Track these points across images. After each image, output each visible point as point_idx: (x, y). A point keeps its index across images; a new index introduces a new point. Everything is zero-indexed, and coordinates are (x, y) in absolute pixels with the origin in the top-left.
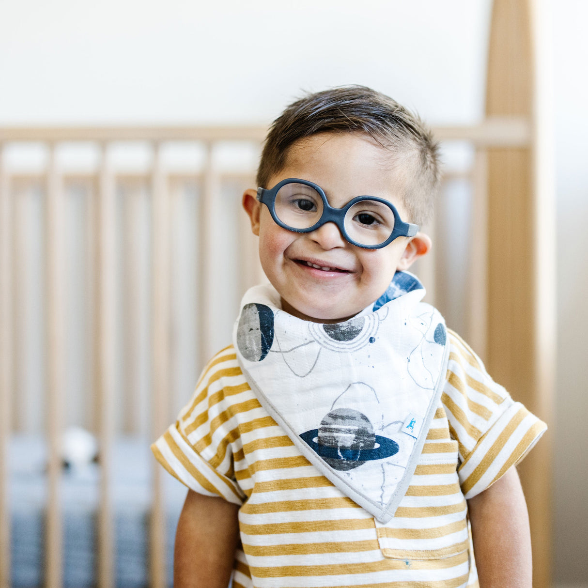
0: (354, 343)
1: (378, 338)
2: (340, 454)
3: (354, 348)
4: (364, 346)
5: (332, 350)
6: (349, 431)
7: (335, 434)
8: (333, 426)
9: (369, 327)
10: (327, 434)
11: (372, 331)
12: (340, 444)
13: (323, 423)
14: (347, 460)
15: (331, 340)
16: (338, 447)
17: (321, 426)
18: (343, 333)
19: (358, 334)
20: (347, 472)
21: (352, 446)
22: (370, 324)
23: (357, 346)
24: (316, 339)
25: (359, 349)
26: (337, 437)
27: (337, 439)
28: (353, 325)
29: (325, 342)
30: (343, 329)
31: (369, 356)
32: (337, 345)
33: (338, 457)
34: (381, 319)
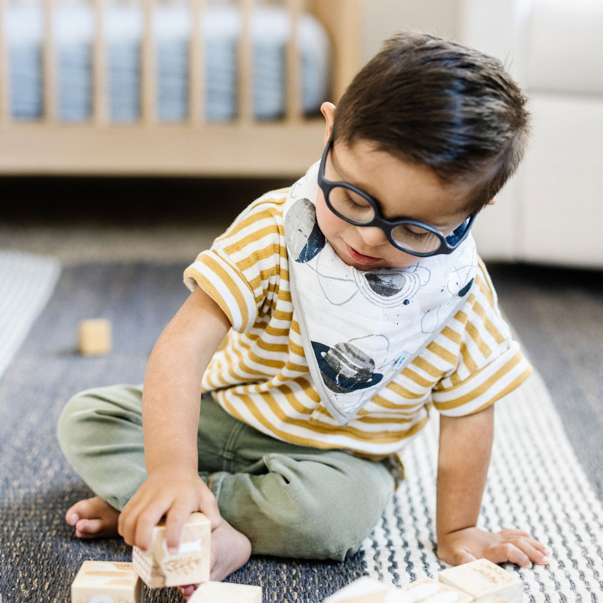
0: (389, 300)
1: (413, 301)
2: (337, 378)
3: (387, 304)
4: (397, 306)
5: (367, 299)
6: (354, 368)
7: (341, 362)
8: (343, 355)
9: (408, 290)
10: (336, 357)
11: (410, 294)
12: (341, 372)
13: (337, 346)
14: (340, 386)
15: (369, 289)
16: (339, 372)
17: (334, 348)
18: (383, 288)
19: (396, 293)
20: (336, 393)
21: (350, 378)
22: (410, 286)
23: (391, 304)
24: (356, 280)
25: (392, 307)
26: (342, 365)
27: (341, 367)
28: (394, 283)
29: (363, 287)
30: (384, 283)
31: (398, 315)
32: (373, 296)
33: (334, 380)
34: (421, 284)
